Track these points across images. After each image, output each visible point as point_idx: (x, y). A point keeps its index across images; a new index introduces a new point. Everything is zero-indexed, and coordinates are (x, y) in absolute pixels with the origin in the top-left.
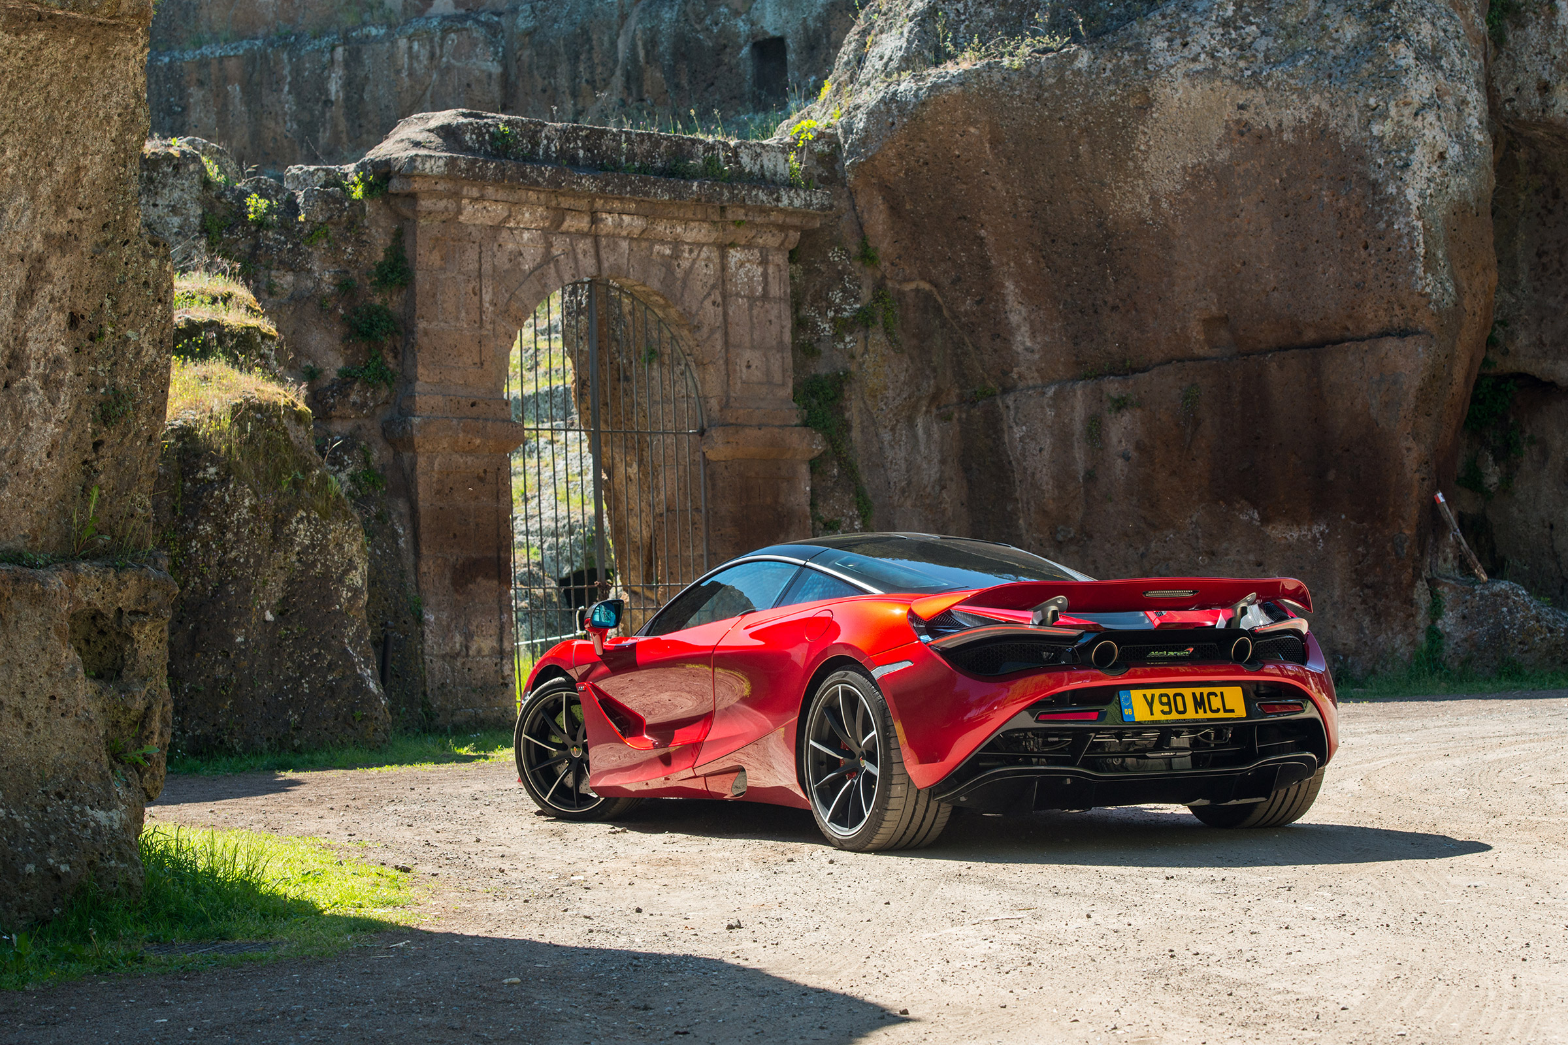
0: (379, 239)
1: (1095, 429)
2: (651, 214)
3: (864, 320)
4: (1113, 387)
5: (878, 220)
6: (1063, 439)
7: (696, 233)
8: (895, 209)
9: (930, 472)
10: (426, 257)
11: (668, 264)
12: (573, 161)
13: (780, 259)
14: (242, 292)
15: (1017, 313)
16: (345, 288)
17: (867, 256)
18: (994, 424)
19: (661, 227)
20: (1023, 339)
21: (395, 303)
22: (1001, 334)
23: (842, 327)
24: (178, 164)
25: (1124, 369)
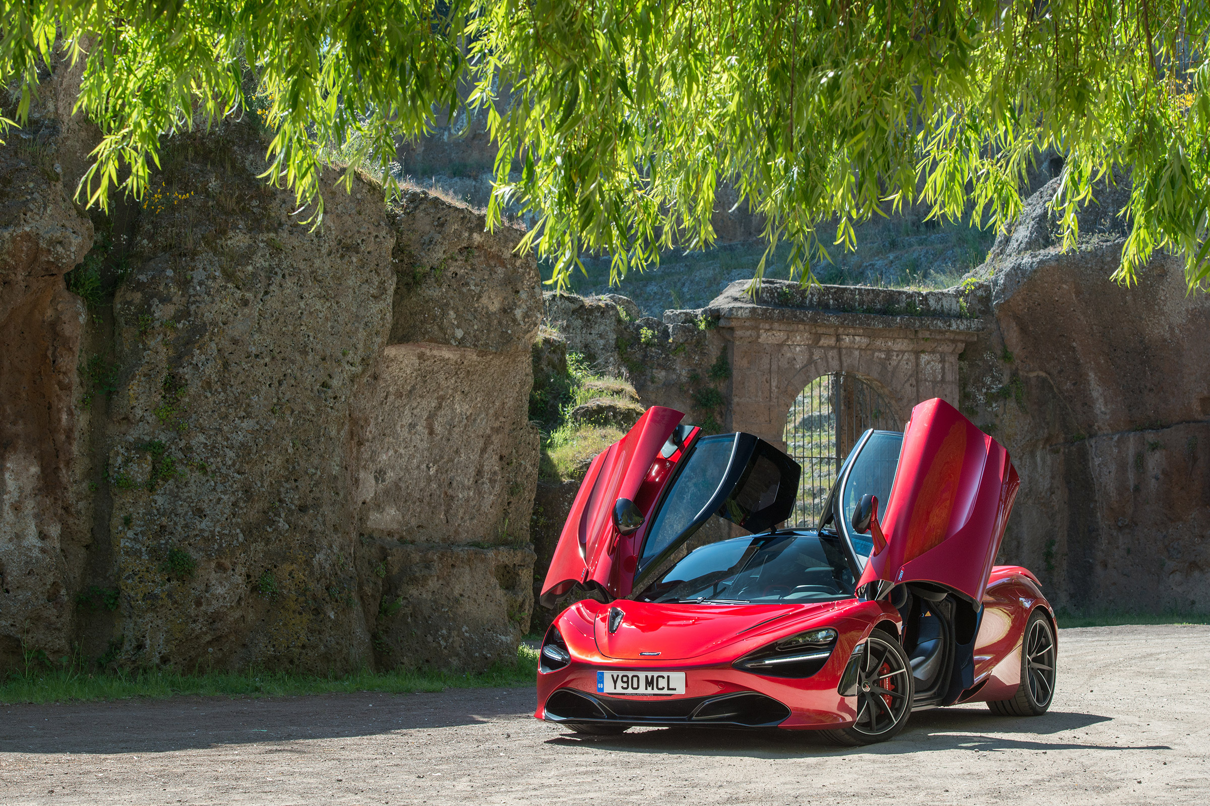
0: (714, 352)
1: (1140, 461)
2: (872, 335)
3: (1004, 394)
4: (1150, 436)
5: (1013, 336)
6: (1122, 467)
7: (901, 345)
8: (1023, 330)
9: (1044, 484)
10: (739, 362)
11: (883, 364)
12: (826, 307)
13: (953, 359)
14: (629, 388)
15: (1096, 391)
16: (694, 378)
17: (1006, 356)
18: (1083, 456)
19: (879, 343)
20: (1100, 406)
21: (722, 387)
22: (1088, 403)
23: (991, 398)
24: (603, 311)
25: (1157, 425)
